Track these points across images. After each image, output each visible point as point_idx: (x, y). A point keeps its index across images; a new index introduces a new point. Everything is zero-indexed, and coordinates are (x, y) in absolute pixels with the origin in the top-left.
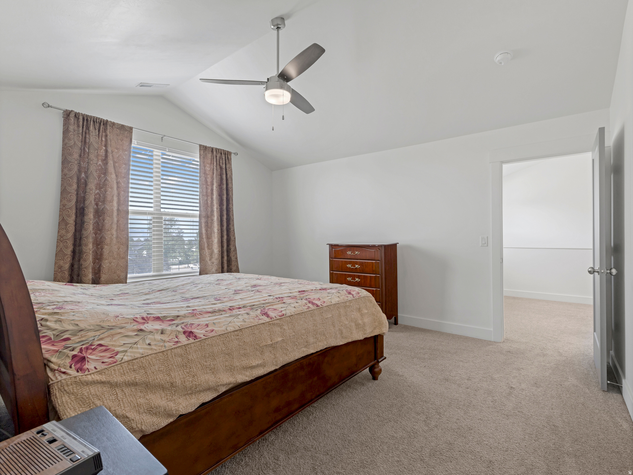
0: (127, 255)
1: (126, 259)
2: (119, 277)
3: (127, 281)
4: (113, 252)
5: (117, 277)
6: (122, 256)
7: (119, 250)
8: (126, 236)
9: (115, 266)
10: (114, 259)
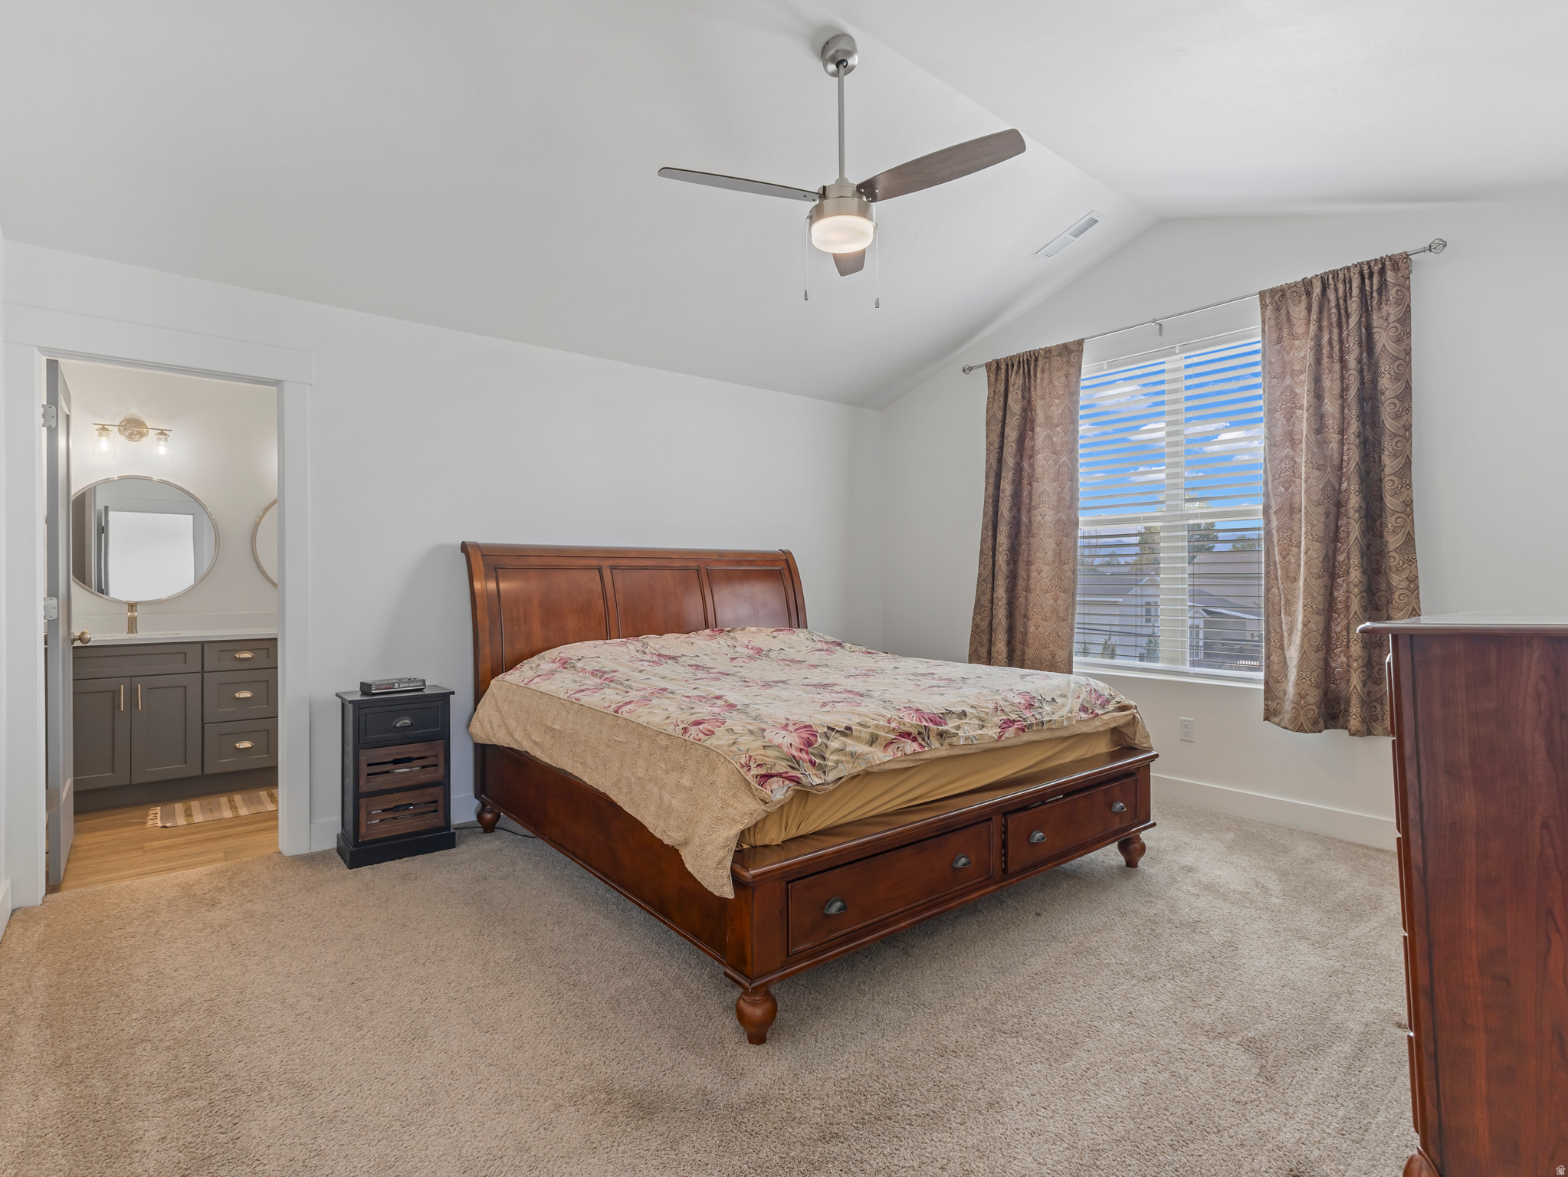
0: (1073, 615)
1: (1070, 621)
2: (1053, 657)
3: (1074, 670)
4: (1042, 606)
5: (1049, 657)
6: (1061, 615)
7: (1056, 602)
8: (1071, 574)
9: (1047, 633)
10: (1045, 620)
